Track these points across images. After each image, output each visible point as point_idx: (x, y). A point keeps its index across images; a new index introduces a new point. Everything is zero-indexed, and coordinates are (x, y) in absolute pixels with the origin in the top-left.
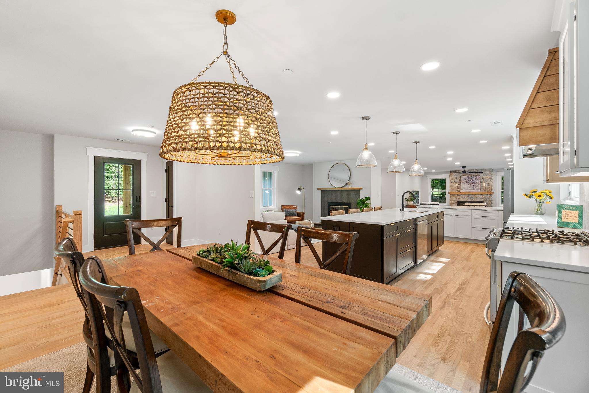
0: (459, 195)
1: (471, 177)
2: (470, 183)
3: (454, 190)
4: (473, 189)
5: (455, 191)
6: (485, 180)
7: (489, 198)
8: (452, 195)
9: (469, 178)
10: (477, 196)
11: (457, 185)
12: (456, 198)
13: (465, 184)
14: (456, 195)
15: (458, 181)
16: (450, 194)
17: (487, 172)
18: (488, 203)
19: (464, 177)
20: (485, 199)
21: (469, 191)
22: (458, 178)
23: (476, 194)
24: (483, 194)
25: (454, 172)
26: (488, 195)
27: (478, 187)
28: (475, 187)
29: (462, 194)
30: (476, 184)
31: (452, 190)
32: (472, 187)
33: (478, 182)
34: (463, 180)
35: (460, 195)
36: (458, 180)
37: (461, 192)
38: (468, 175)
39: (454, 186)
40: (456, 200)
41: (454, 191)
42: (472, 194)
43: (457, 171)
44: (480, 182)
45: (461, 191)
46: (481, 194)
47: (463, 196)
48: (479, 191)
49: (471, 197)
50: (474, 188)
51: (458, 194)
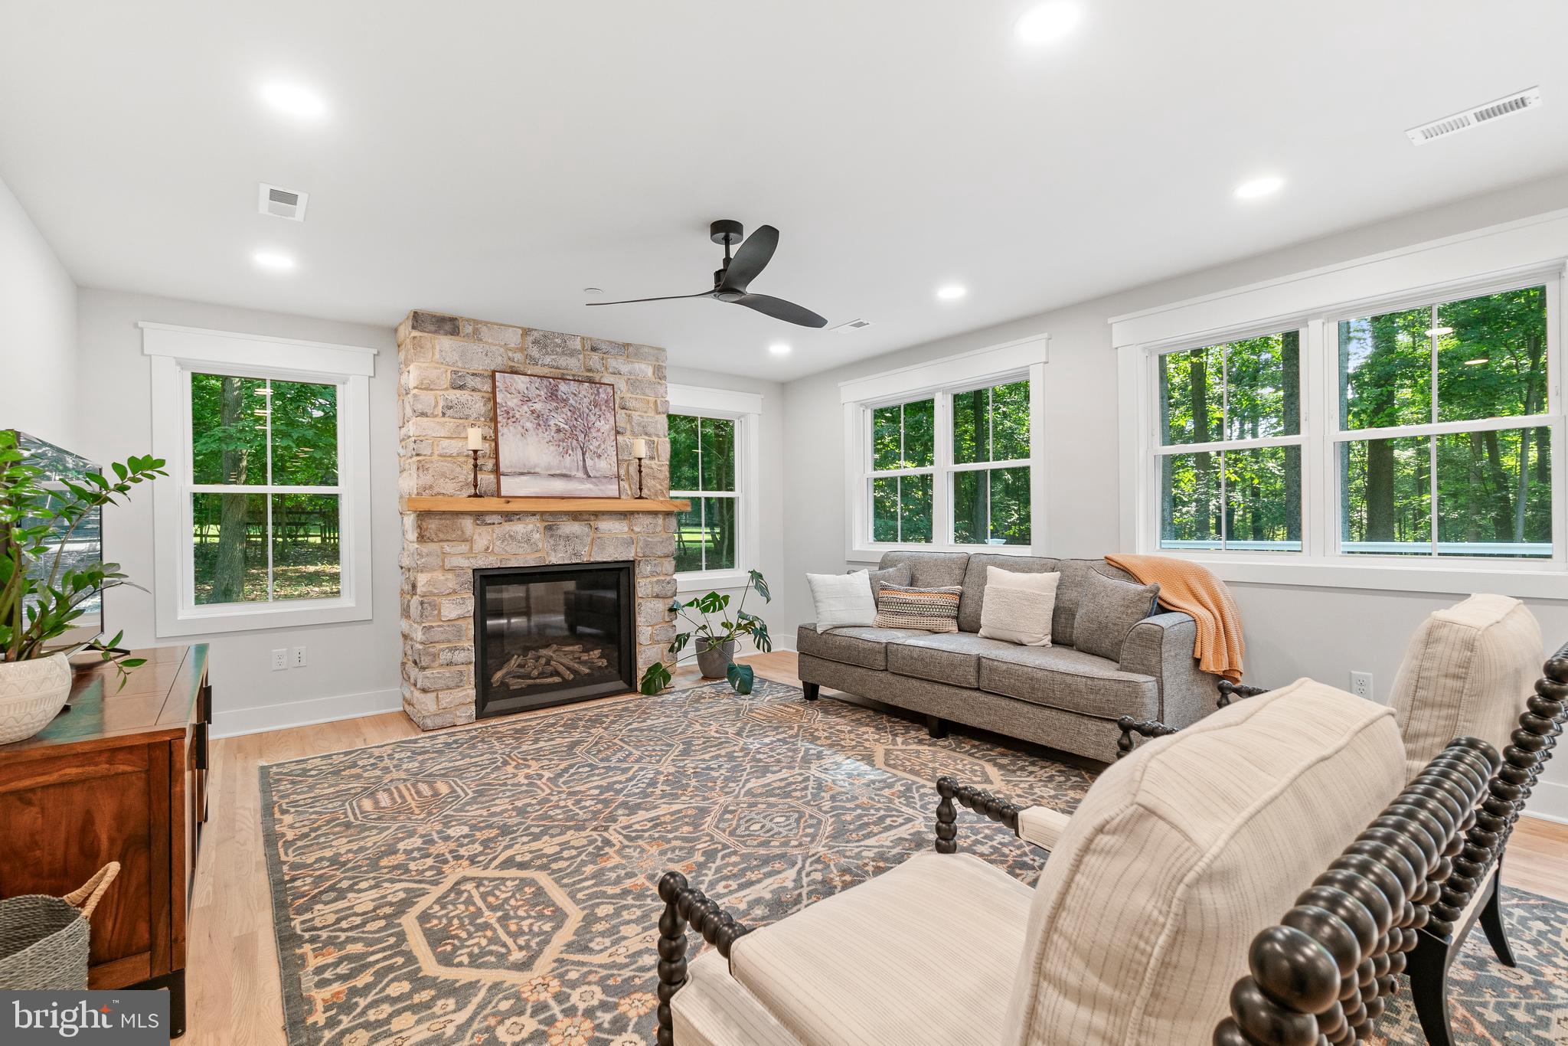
0: (489, 519)
1: (563, 387)
2: (559, 431)
3: (443, 475)
4: (581, 474)
5: (454, 492)
6: (635, 415)
7: (665, 536)
8: (432, 524)
9: (553, 395)
10: (606, 525)
11: (475, 438)
12: (464, 547)
13: (532, 438)
14: (468, 523)
15: (478, 405)
16: (423, 515)
17: (643, 366)
18: (658, 570)
19: (521, 382)
20: (647, 544)
21: (559, 487)
22: (471, 382)
23: (597, 514)
24: (632, 513)
25: (447, 324)
26: (660, 520)
27: (605, 465)
28: (589, 462)
29: (509, 516)
30: (596, 443)
31: (427, 479)
32: (570, 462)
33: (605, 426)
34: (513, 402)
35: (496, 519)
36: (477, 396)
37: (509, 499)
38: (538, 370)
39: (453, 447)
40: (464, 563)
41: (449, 487)
42: (576, 516)
43: (468, 320)
44: (618, 433)
45: (509, 486)
46: (625, 515)
47: (519, 528)
48: (612, 489)
49: (568, 538)
50: (585, 467)
51: (479, 516)
